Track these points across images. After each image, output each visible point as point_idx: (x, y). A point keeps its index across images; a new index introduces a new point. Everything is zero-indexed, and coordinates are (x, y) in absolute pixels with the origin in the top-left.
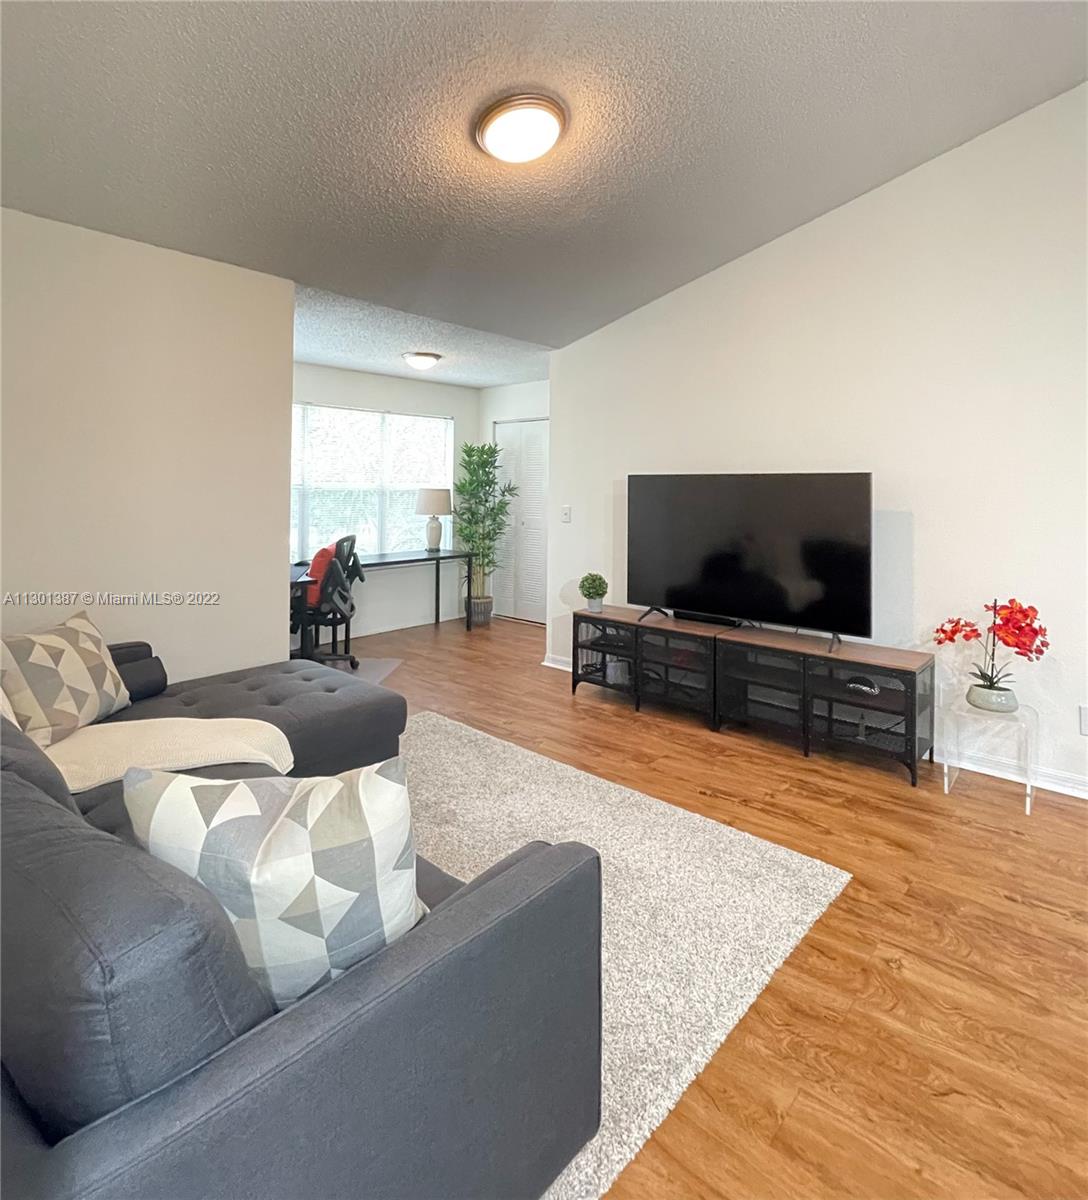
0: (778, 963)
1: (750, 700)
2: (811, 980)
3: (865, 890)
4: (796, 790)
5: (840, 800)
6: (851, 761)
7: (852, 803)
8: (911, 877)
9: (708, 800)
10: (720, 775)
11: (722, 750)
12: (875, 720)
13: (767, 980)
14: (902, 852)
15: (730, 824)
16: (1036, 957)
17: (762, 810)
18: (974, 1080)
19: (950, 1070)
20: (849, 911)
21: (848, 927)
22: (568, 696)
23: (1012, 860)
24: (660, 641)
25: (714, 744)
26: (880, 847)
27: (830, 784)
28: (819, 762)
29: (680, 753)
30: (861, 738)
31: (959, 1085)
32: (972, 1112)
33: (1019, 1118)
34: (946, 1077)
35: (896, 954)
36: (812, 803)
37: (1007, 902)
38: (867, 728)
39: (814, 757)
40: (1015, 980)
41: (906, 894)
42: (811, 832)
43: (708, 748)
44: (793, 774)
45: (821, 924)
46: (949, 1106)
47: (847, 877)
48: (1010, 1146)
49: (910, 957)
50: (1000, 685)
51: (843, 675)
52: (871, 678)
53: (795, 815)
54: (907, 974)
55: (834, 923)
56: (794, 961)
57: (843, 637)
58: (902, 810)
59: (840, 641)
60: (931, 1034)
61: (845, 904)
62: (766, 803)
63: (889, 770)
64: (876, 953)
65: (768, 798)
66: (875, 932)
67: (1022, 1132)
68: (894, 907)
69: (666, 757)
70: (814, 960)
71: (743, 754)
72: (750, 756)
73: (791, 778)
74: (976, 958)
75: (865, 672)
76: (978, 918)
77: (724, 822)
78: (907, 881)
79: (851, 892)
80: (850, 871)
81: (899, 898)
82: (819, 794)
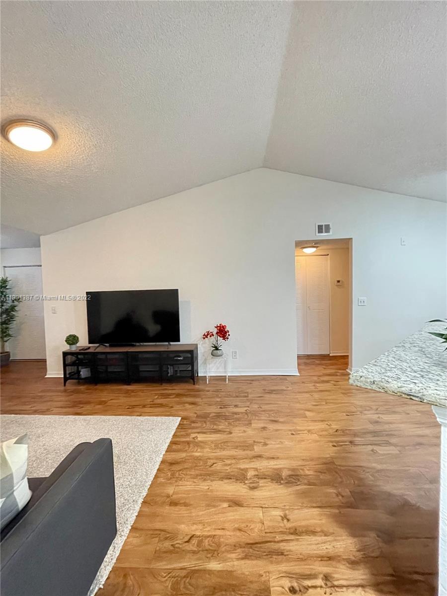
0: (164, 453)
1: (141, 371)
2: (174, 453)
3: (185, 421)
4: (160, 397)
5: (174, 396)
6: (175, 383)
7: (178, 395)
8: (196, 412)
9: (131, 410)
10: (133, 400)
11: (133, 391)
12: (182, 368)
13: (161, 459)
14: (193, 406)
15: (140, 416)
16: (228, 421)
17: (150, 407)
18: (218, 458)
19: (213, 459)
20: (181, 429)
21: (182, 433)
22: (62, 388)
23: (220, 397)
24: (103, 357)
25: (129, 390)
26: (187, 406)
27: (170, 392)
28: (165, 386)
29: (117, 397)
30: (178, 375)
31: (215, 461)
32: (219, 466)
33: (228, 462)
34: (212, 461)
35: (196, 435)
36: (166, 400)
37: (221, 409)
38: (180, 371)
39: (164, 384)
40: (224, 428)
41: (196, 417)
42: (167, 409)
43: (127, 392)
44: (158, 392)
45: (175, 436)
46: (213, 468)
47: (180, 418)
48: (227, 470)
49: (200, 434)
50: (219, 348)
51: (171, 355)
52: (180, 354)
53: (161, 405)
54: (199, 439)
55: (178, 434)
56: (169, 450)
57: (171, 343)
58: (191, 393)
59: (170, 344)
60: (207, 452)
61: (181, 426)
62: (151, 405)
63: (186, 382)
64: (191, 437)
65: (151, 403)
66: (190, 431)
67: (229, 465)
68: (194, 422)
69: (111, 400)
70: (174, 447)
71: (140, 390)
72: (143, 390)
73: (158, 394)
74: (215, 427)
75: (178, 353)
76: (214, 416)
77: (138, 416)
78: (196, 413)
79: (181, 423)
80: (180, 417)
81: (194, 419)
82: (167, 396)
